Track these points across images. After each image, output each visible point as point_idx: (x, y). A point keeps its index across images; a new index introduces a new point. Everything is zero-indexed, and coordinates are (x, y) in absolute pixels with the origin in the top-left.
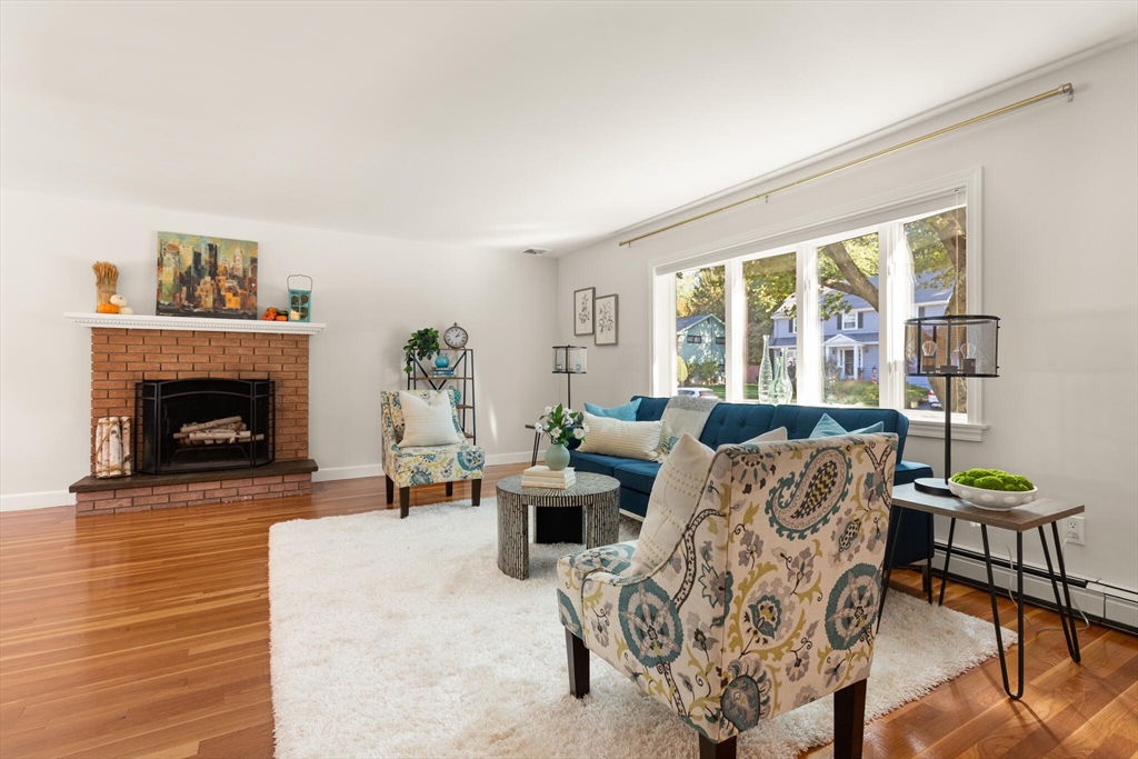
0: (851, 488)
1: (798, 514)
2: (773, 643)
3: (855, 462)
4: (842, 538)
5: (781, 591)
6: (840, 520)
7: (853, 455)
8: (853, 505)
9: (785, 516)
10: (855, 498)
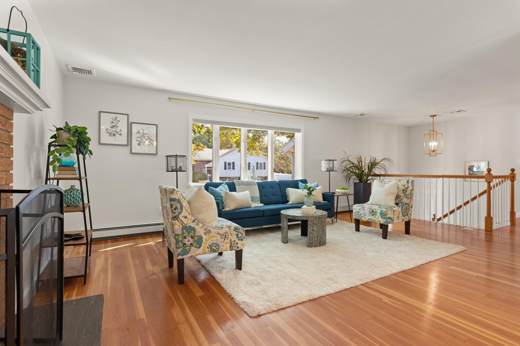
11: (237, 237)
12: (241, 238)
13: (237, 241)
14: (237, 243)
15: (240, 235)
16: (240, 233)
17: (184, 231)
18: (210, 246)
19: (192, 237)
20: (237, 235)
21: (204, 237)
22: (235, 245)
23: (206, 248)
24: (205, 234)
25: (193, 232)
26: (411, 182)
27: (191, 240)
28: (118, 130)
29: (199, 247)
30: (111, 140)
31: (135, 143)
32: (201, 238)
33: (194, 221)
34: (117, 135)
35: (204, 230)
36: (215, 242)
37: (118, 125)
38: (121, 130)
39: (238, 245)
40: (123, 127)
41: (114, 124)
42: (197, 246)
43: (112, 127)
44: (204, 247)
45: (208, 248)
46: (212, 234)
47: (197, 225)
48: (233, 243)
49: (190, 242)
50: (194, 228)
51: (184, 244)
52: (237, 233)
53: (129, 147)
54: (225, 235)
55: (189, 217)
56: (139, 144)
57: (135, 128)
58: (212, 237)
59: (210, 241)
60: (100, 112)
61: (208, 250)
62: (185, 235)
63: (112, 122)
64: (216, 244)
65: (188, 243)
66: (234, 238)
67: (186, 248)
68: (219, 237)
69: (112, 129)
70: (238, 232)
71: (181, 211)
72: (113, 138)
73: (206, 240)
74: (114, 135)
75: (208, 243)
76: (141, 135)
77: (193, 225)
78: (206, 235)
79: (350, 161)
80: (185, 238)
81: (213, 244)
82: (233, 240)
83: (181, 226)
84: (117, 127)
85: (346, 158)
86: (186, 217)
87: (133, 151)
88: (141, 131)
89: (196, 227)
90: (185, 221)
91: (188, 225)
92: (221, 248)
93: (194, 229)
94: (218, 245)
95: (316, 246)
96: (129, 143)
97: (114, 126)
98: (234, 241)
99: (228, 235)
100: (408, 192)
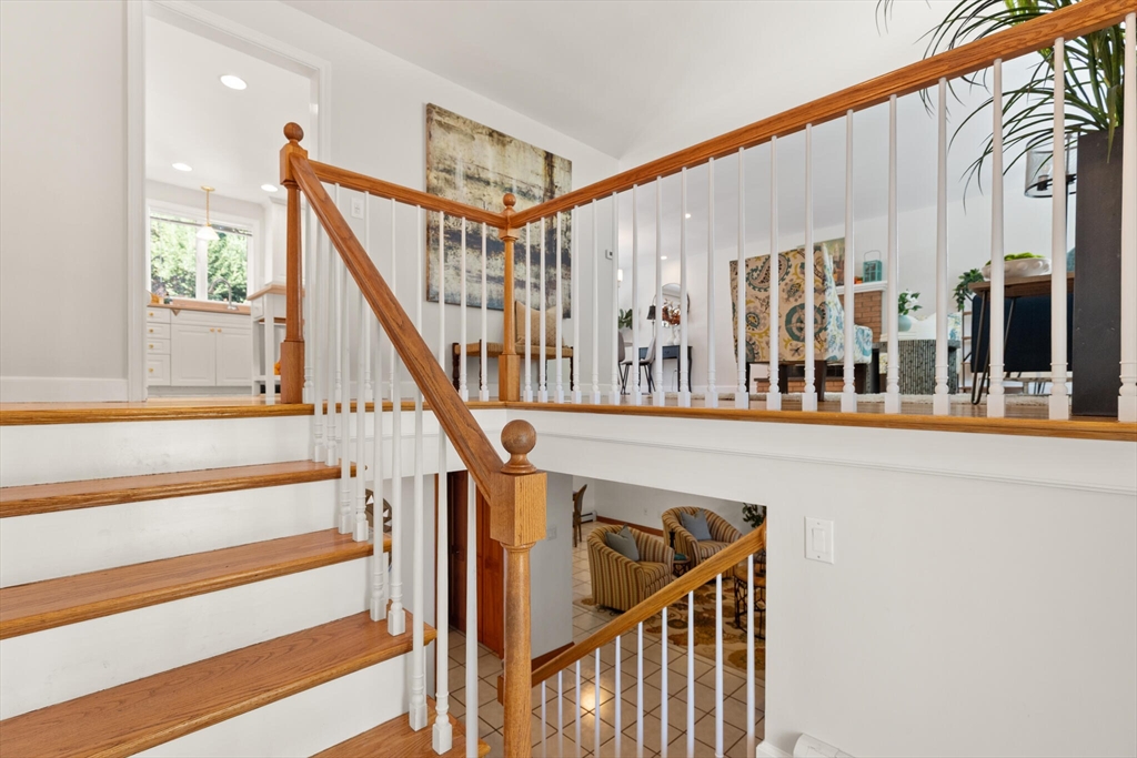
0: (792, 270)
1: (762, 282)
2: (756, 331)
3: (791, 259)
4: (789, 291)
5: (758, 311)
6: (786, 284)
7: (790, 256)
8: (794, 277)
9: (756, 283)
10: (796, 274)
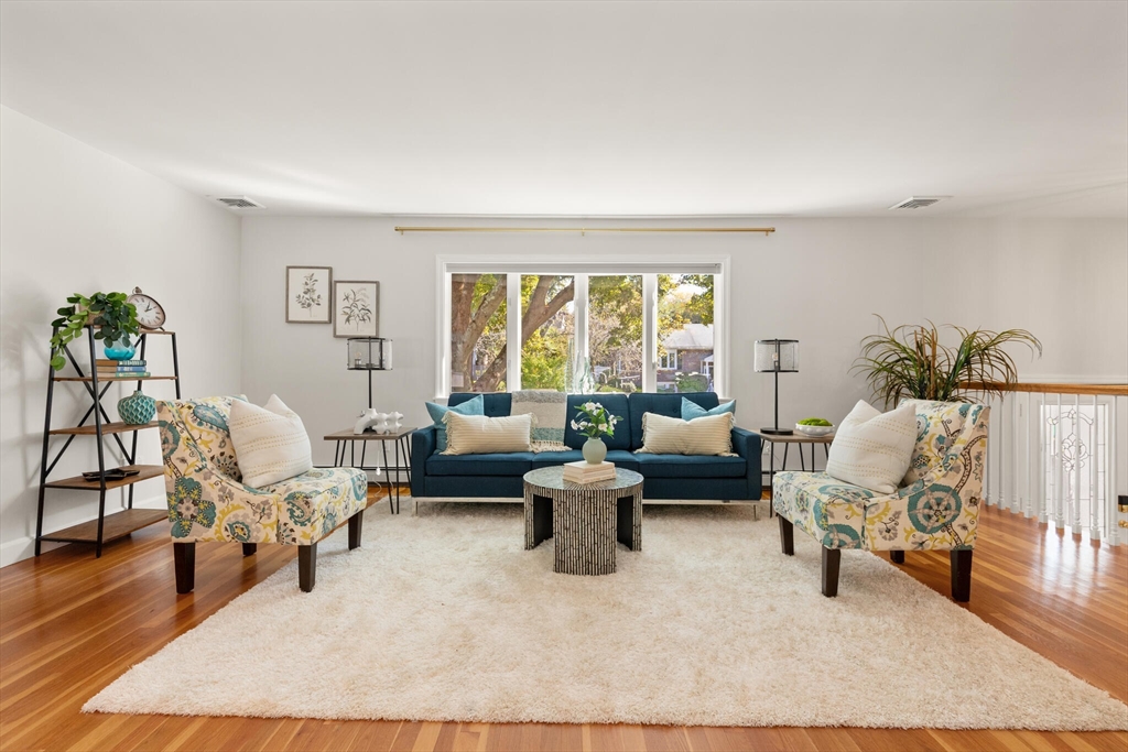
11: (292, 516)
12: (301, 520)
13: (291, 524)
14: (292, 530)
15: (298, 513)
16: (298, 508)
17: (180, 488)
18: (231, 526)
19: (195, 503)
20: (292, 512)
21: (219, 506)
22: (288, 532)
23: (223, 530)
24: (222, 499)
25: (196, 492)
26: (975, 413)
27: (193, 508)
28: (315, 297)
29: (209, 526)
30: (304, 315)
31: (340, 318)
32: (212, 506)
33: (200, 469)
34: (314, 306)
35: (220, 490)
36: (240, 519)
37: (315, 287)
38: (319, 297)
39: (294, 535)
40: (322, 289)
41: (308, 287)
42: (205, 522)
43: (305, 293)
44: (219, 526)
45: (226, 529)
46: (236, 502)
47: (205, 479)
48: (283, 528)
49: (191, 512)
50: (198, 483)
51: (180, 514)
52: (290, 506)
53: (331, 326)
54: (262, 506)
55: (190, 460)
56: (348, 320)
57: (341, 290)
58: (235, 508)
59: (231, 515)
60: (288, 268)
61: (227, 533)
62: (181, 496)
63: (306, 284)
64: (243, 523)
65: (187, 514)
66: (285, 517)
67: (183, 523)
68: (249, 510)
69: (306, 296)
70: (294, 505)
71: (174, 446)
72: (306, 310)
73: (222, 512)
74: (309, 305)
75: (226, 518)
76: (351, 302)
77: (197, 478)
78: (224, 501)
79: (898, 345)
80: (181, 502)
81: (238, 522)
82: (282, 522)
83: (174, 477)
84: (314, 291)
85: (886, 334)
86: (183, 461)
87: (338, 334)
88: (352, 296)
89: (204, 483)
90: (182, 467)
91: (186, 478)
92: (255, 534)
93: (198, 486)
94: (247, 527)
95: (573, 572)
96: (331, 319)
97: (309, 290)
98: (285, 524)
99: (270, 508)
100: (958, 447)
